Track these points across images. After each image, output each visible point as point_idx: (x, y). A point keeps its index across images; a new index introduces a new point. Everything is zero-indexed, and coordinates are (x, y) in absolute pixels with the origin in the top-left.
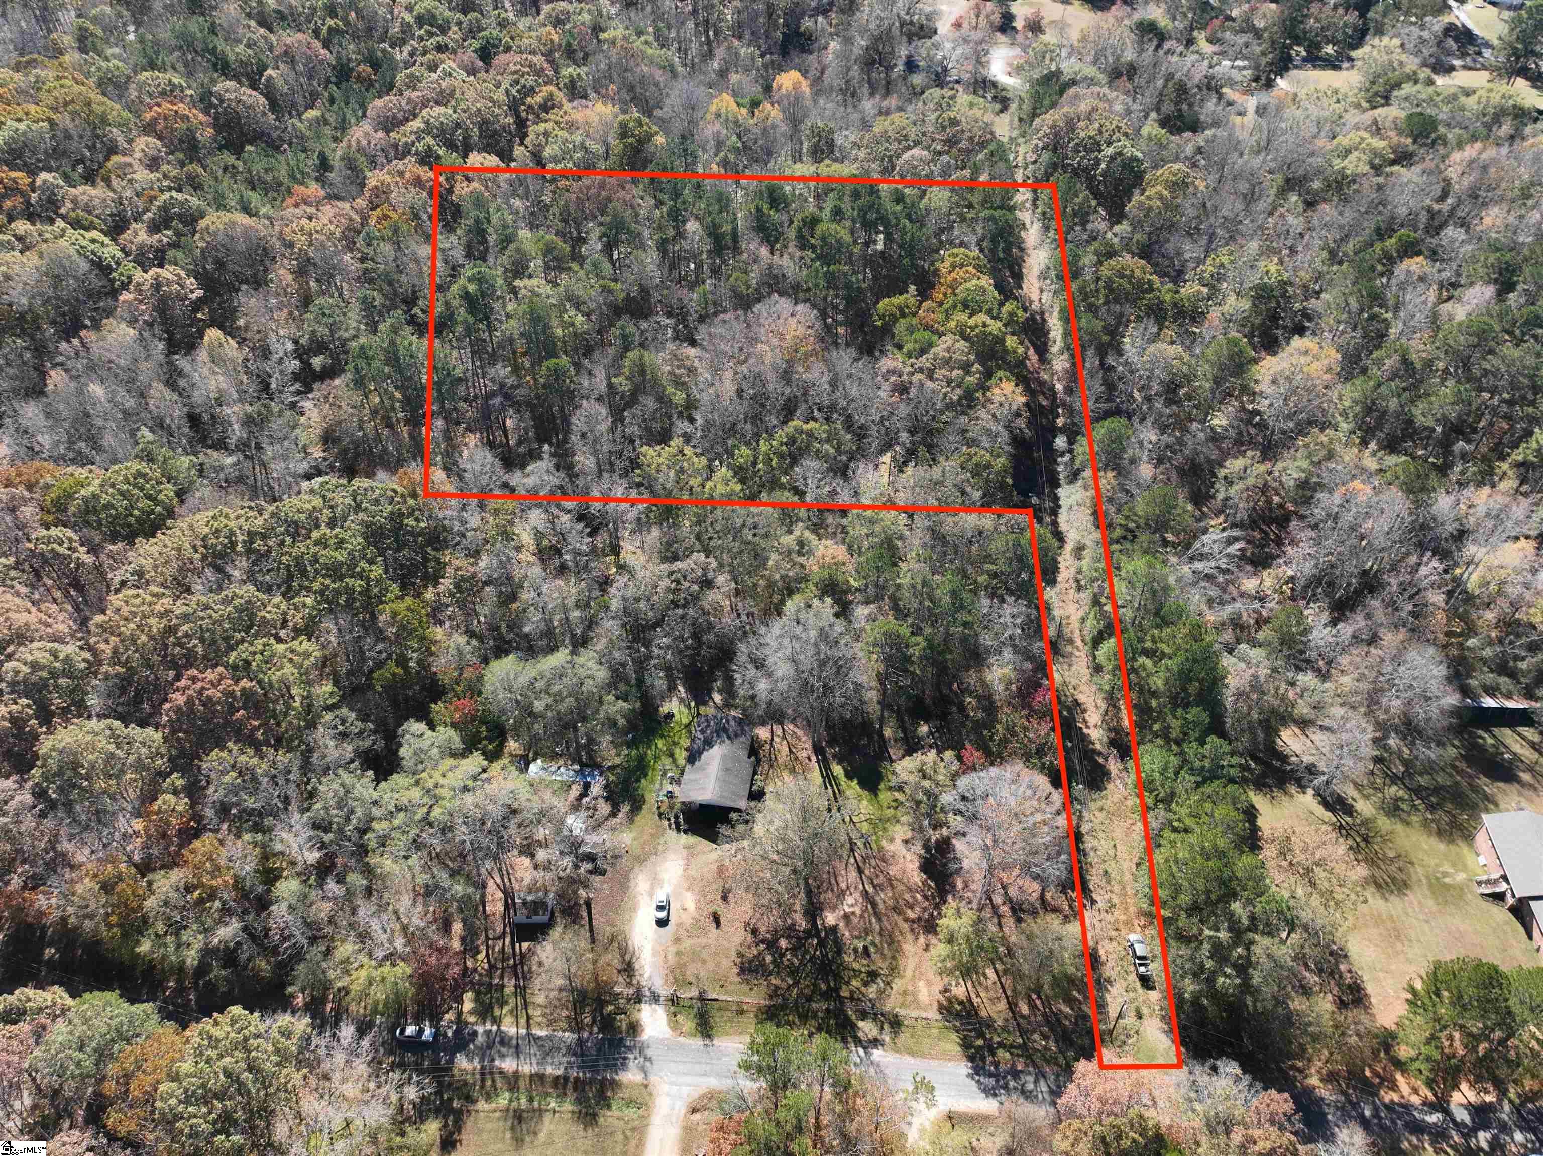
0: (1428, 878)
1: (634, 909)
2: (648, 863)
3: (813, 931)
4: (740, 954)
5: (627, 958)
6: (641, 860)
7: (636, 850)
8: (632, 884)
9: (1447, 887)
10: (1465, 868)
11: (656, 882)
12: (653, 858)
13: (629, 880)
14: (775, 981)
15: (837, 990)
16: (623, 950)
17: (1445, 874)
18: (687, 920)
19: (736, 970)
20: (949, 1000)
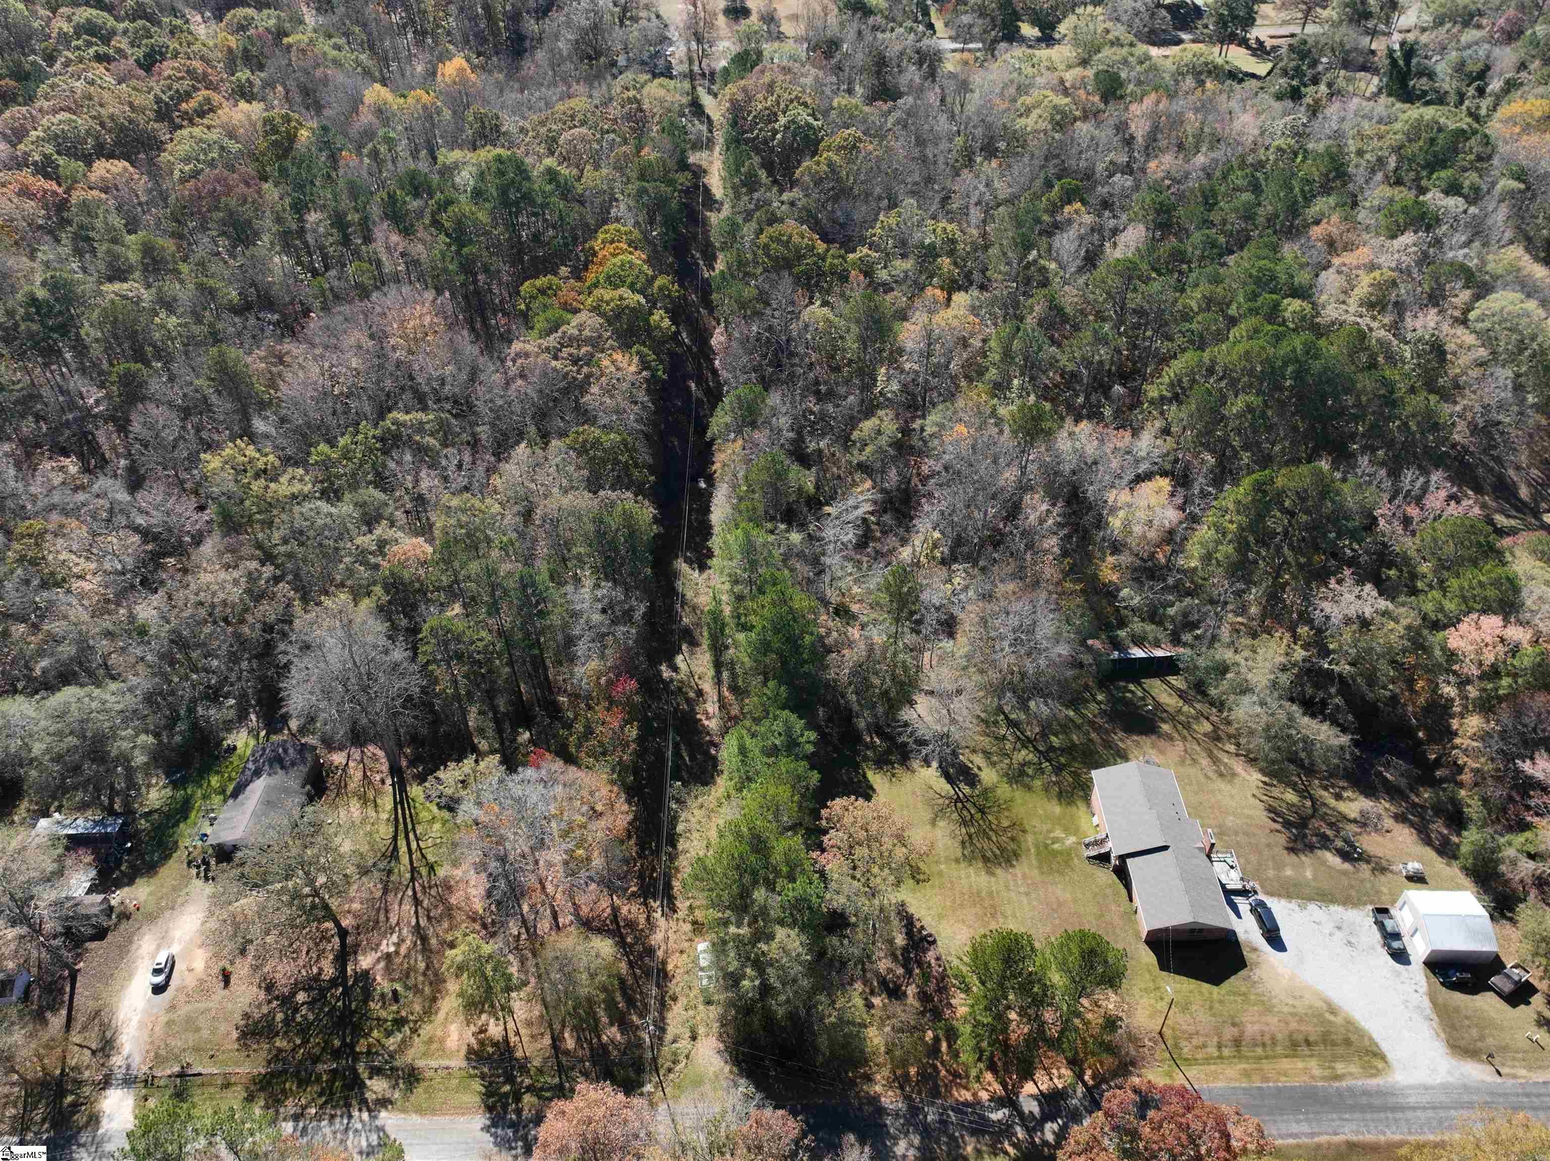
0: (1037, 846)
1: (130, 976)
2: (160, 921)
3: (341, 978)
4: (246, 1016)
5: (108, 1034)
6: (152, 918)
7: (151, 907)
8: (134, 946)
9: (1055, 854)
10: (1076, 832)
11: (164, 940)
12: (167, 914)
13: (131, 942)
14: (280, 1043)
15: (352, 1046)
16: (104, 1027)
17: (1055, 840)
18: (191, 981)
19: (235, 1035)
20: (481, 1043)
